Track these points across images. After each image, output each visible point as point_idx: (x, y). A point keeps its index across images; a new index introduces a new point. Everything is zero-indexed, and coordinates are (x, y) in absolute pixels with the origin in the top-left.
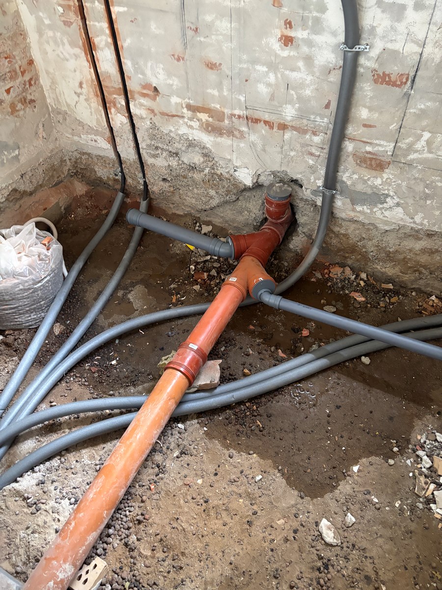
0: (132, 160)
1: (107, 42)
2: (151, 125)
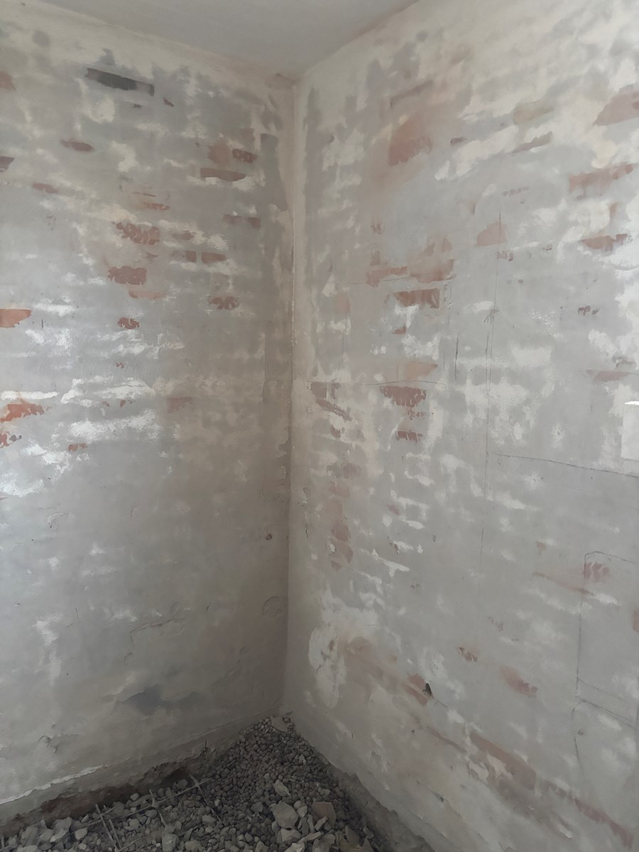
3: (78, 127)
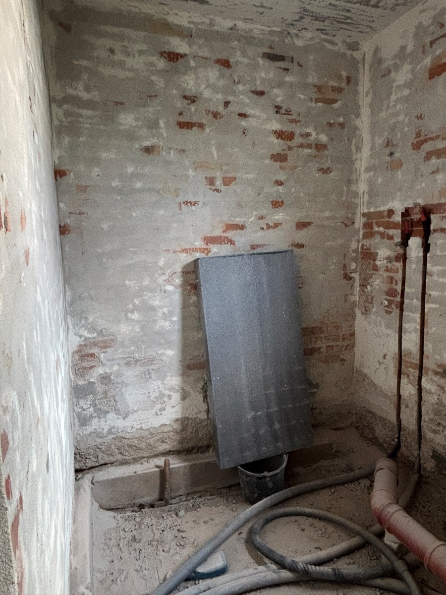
0: (411, 430)
1: (415, 328)
2: (438, 401)
3: (258, 83)
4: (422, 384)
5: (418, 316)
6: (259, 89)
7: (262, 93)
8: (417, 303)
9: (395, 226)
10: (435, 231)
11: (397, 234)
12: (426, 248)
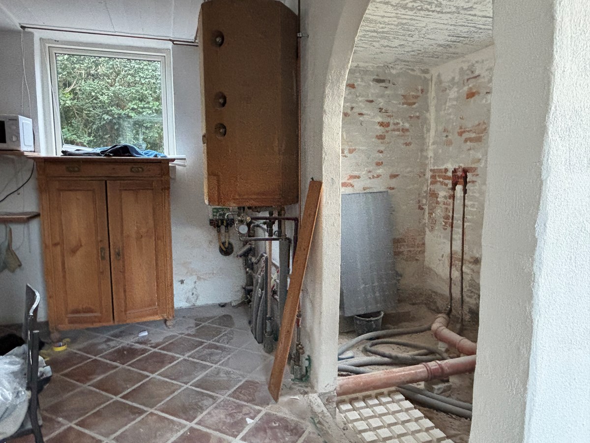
1: (459, 237)
3: (370, 95)
4: (463, 269)
5: (460, 230)
6: (371, 99)
7: (372, 101)
8: (460, 222)
9: (449, 178)
10: (469, 182)
11: (450, 183)
12: (465, 191)
